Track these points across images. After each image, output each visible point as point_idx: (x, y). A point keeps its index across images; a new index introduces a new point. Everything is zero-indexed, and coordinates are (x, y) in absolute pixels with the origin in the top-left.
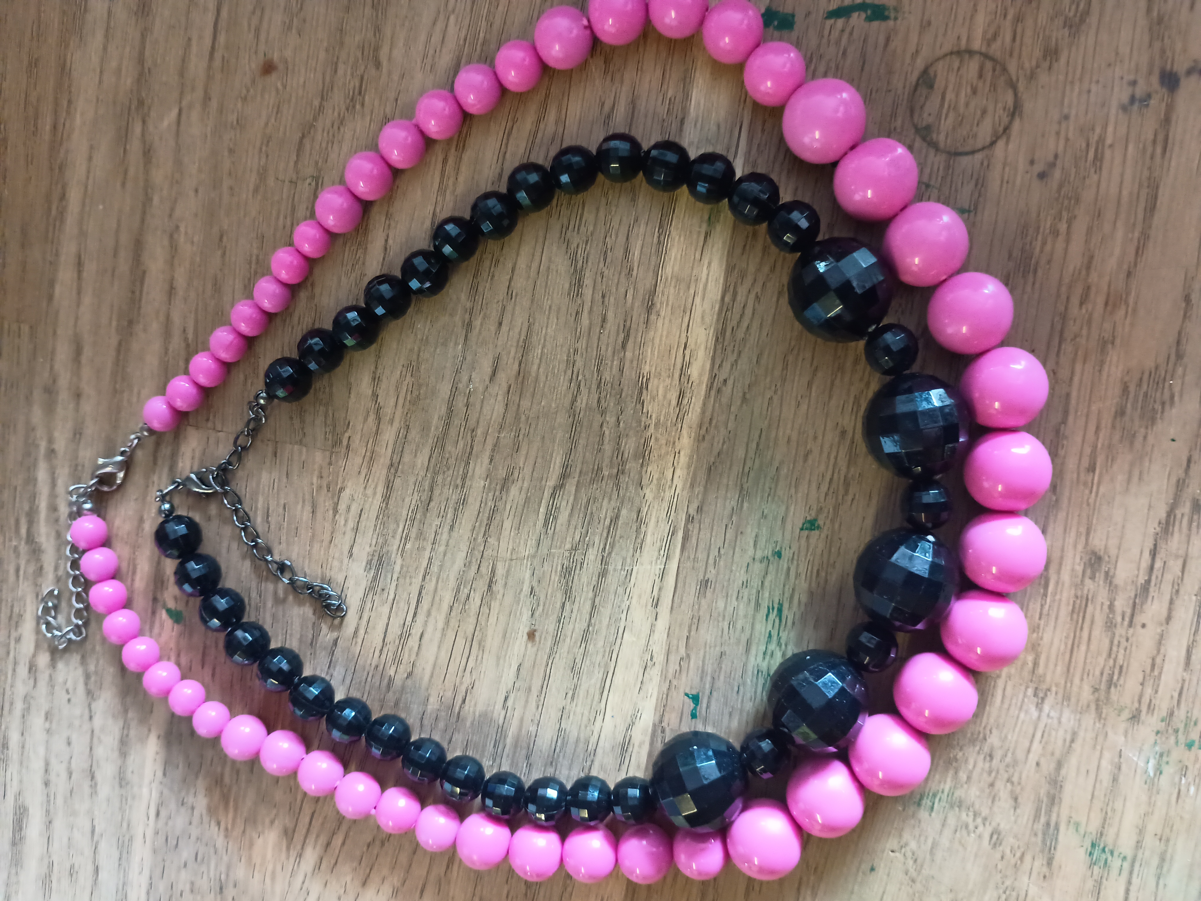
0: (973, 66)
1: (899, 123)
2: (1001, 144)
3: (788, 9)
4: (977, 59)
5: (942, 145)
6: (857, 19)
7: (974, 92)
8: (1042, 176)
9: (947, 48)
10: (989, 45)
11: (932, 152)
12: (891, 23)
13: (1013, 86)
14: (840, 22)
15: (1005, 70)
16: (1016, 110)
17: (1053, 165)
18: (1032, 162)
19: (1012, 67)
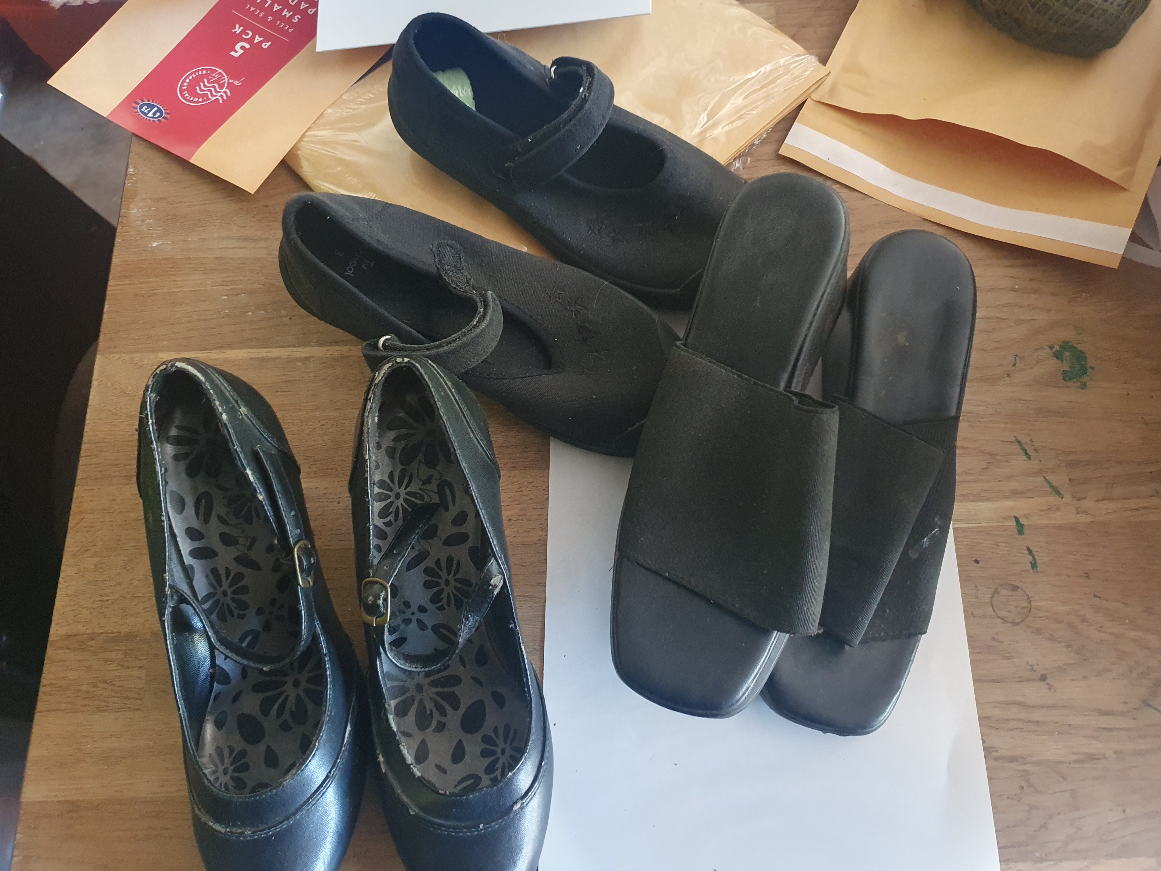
0: (1025, 604)
1: (997, 581)
2: (1001, 621)
3: (1025, 532)
4: (1028, 605)
5: (994, 599)
6: (1030, 558)
7: (1016, 607)
8: (994, 639)
9: (1029, 594)
10: (1035, 608)
11: (990, 596)
12: (1032, 571)
13: (1022, 621)
14: (1027, 552)
15: (1027, 616)
16: (1014, 624)
17: (999, 641)
18: (997, 634)
19: (1029, 619)
